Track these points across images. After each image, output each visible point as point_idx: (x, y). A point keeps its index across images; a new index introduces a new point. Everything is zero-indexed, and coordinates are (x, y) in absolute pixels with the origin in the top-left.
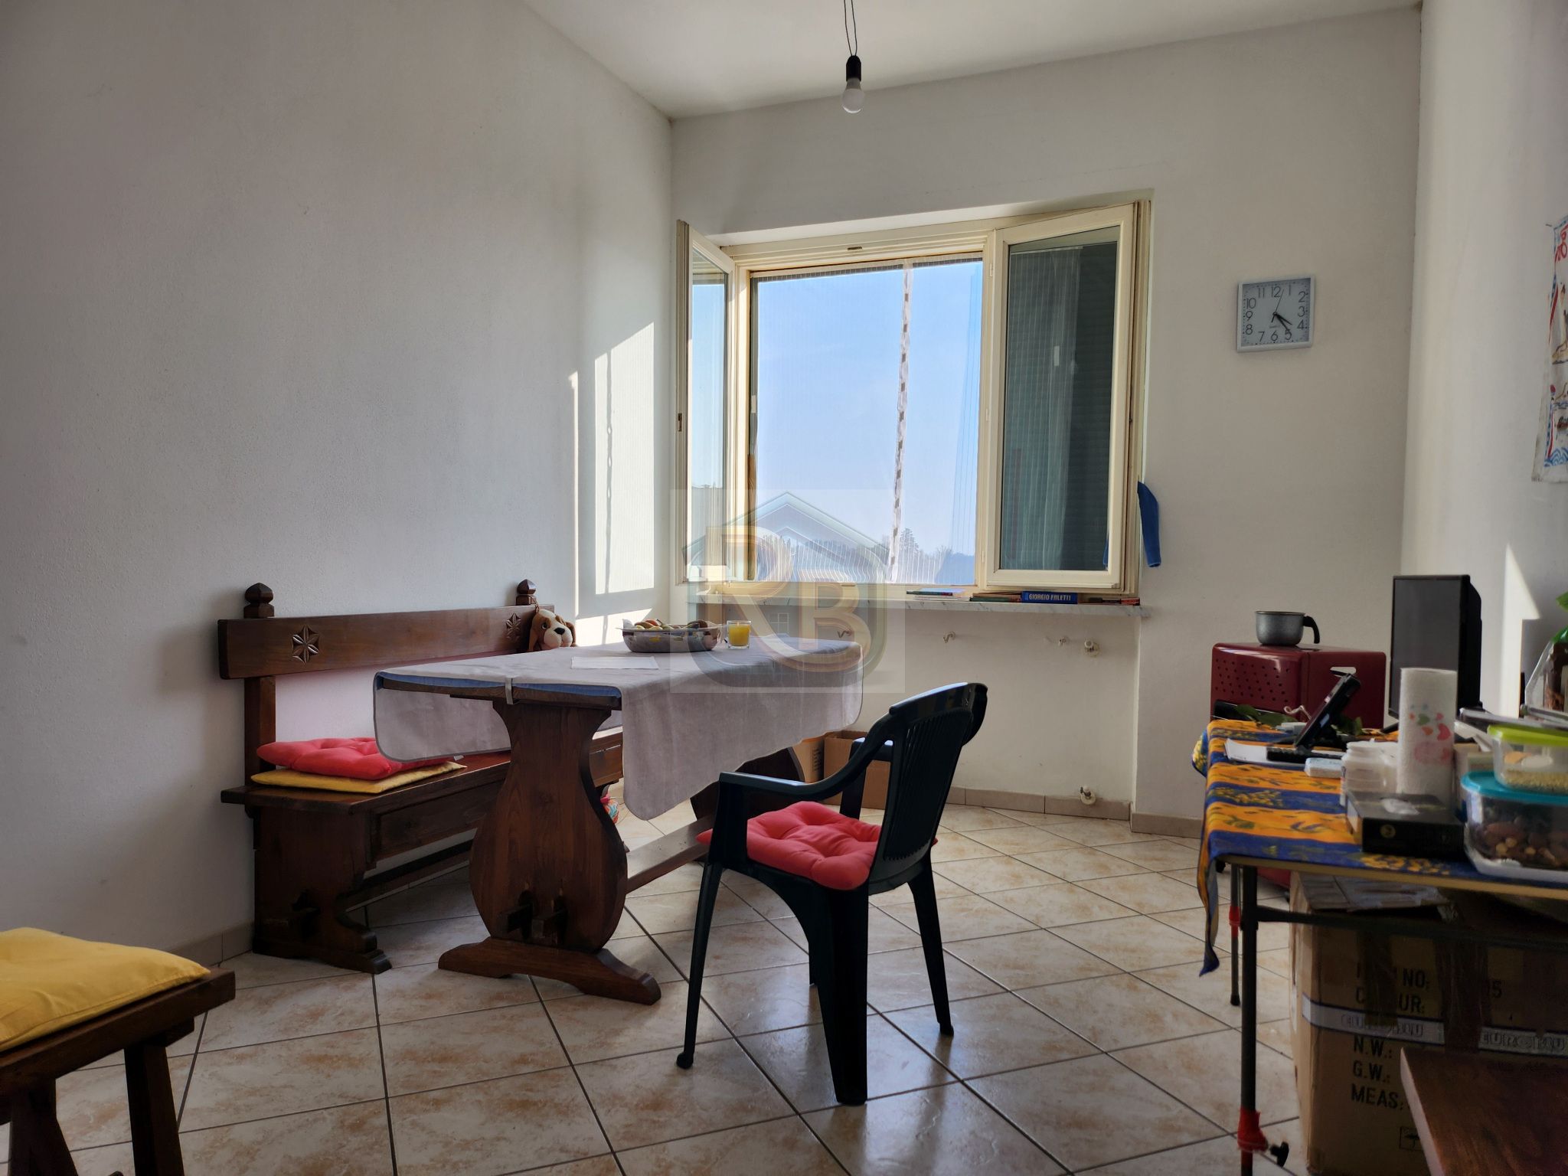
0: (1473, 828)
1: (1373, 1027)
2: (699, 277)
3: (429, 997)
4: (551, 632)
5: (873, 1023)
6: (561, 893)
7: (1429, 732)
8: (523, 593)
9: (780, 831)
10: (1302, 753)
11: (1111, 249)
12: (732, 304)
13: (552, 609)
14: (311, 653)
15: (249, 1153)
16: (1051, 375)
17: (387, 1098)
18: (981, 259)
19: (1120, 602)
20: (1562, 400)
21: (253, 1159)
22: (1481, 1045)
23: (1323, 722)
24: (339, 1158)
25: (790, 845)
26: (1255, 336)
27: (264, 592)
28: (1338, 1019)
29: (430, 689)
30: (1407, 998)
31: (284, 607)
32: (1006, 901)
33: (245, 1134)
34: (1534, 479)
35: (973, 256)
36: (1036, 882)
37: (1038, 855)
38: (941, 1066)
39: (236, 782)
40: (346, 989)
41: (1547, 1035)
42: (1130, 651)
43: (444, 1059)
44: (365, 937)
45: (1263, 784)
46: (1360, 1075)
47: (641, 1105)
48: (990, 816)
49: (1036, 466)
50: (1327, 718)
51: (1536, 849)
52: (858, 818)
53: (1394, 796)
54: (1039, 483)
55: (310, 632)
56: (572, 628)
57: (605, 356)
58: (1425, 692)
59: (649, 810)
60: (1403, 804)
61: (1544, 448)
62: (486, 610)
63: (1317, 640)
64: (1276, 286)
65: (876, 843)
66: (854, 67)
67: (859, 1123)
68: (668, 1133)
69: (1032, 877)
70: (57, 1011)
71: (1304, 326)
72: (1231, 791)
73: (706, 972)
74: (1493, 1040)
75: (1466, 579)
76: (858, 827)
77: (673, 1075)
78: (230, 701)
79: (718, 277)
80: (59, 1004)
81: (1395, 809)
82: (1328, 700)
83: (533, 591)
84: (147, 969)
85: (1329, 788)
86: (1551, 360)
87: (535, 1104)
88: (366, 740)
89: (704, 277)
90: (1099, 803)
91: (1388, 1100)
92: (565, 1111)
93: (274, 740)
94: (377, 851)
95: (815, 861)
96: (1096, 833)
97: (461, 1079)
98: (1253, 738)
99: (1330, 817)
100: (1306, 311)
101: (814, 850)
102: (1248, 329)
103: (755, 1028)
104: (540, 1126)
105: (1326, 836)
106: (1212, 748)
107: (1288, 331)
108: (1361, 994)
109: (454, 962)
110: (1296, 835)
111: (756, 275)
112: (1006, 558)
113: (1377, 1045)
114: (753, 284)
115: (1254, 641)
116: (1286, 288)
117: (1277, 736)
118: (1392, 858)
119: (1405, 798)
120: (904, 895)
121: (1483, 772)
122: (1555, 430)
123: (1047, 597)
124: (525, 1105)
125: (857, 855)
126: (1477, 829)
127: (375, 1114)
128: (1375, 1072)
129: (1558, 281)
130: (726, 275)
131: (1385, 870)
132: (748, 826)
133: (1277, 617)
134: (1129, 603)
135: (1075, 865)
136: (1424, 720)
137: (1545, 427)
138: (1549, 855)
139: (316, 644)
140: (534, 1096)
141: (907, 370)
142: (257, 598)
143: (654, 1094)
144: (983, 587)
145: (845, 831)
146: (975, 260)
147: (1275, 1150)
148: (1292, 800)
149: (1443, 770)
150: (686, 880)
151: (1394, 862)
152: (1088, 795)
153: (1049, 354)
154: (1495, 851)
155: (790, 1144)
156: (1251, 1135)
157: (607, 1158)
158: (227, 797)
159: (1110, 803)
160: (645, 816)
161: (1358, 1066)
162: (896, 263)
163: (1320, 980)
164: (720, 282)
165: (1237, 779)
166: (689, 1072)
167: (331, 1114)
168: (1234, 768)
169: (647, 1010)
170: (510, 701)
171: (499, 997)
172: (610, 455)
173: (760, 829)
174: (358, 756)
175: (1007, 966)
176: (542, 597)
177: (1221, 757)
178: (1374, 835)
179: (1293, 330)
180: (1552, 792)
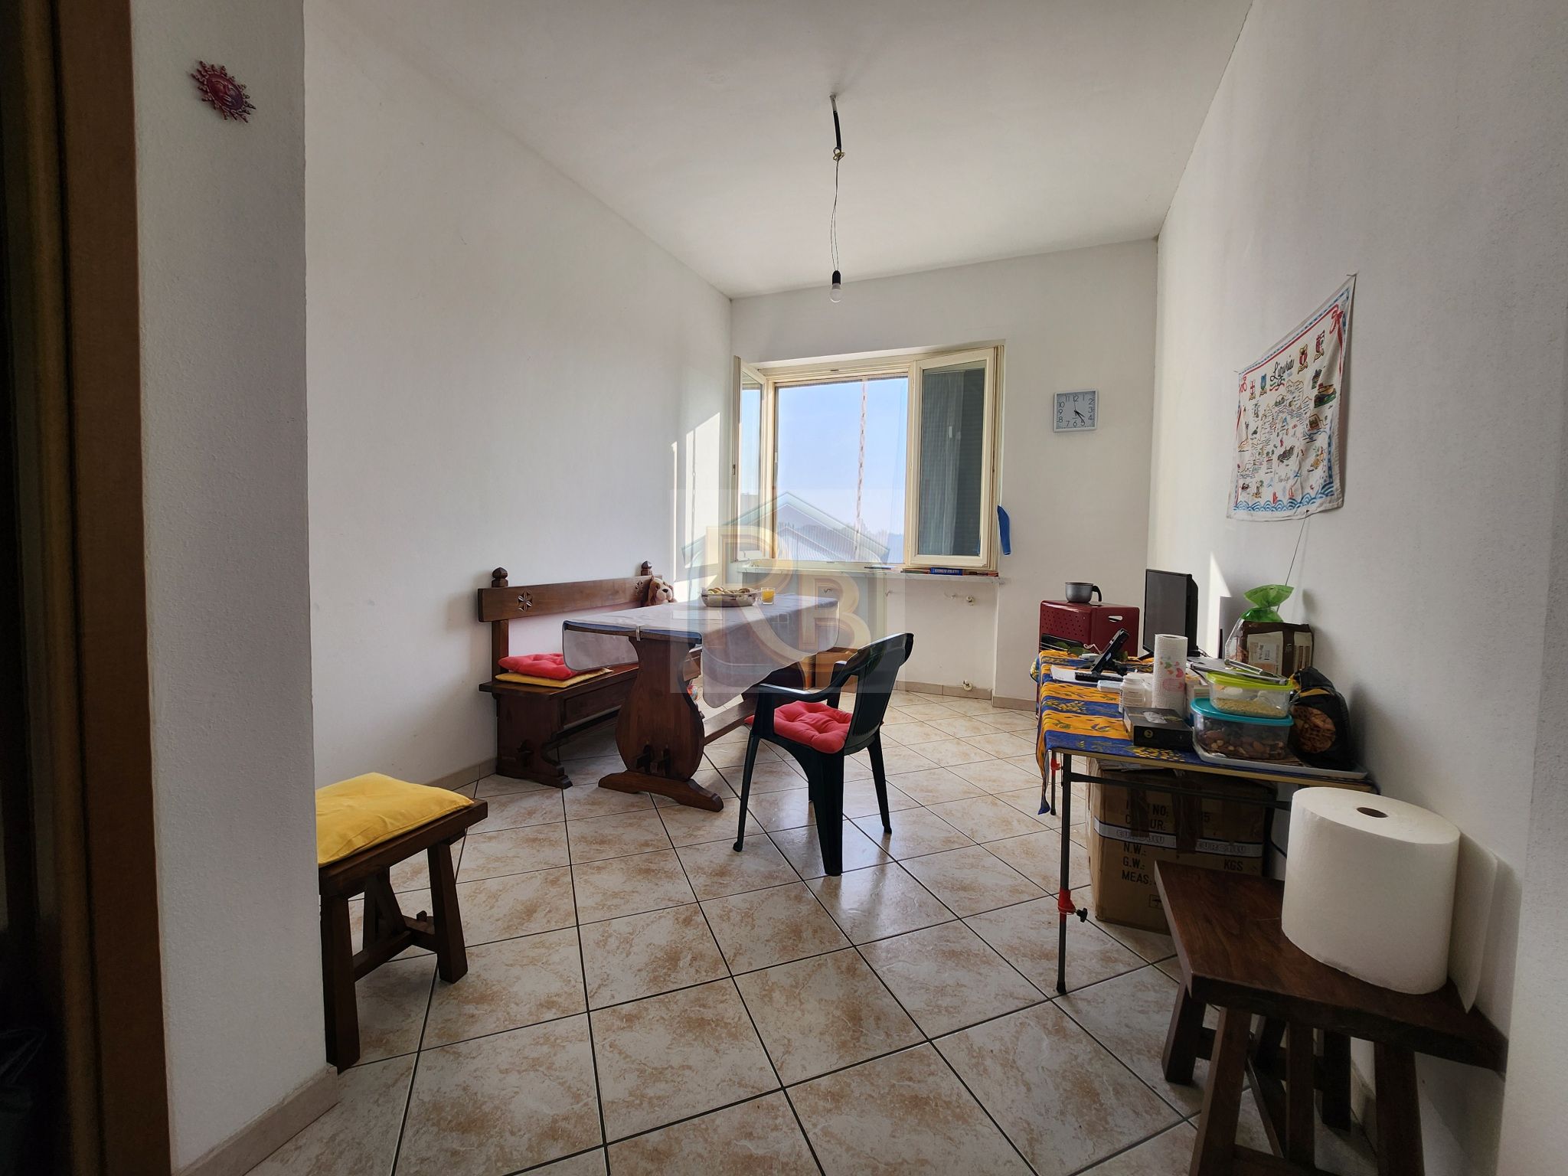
0: (1197, 733)
1: (1135, 838)
2: (745, 386)
3: (593, 804)
4: (660, 591)
5: (846, 824)
6: (667, 747)
7: (1171, 672)
8: (645, 569)
9: (792, 717)
10: (1095, 676)
11: (980, 374)
12: (764, 402)
13: (661, 577)
14: (528, 606)
15: (495, 896)
16: (947, 443)
17: (571, 865)
18: (907, 377)
19: (987, 574)
20: (1244, 473)
21: (497, 901)
22: (1197, 850)
23: (1107, 658)
24: (544, 901)
25: (798, 725)
26: (1064, 424)
27: (502, 572)
28: (1114, 832)
29: (594, 631)
30: (1155, 821)
31: (513, 581)
32: (920, 750)
33: (493, 885)
34: (1228, 517)
35: (903, 375)
36: (938, 738)
37: (939, 721)
38: (884, 852)
39: (487, 679)
40: (547, 798)
41: (1235, 844)
42: (992, 602)
43: (602, 842)
44: (558, 767)
45: (1074, 697)
46: (1127, 865)
47: (713, 873)
48: (911, 696)
49: (939, 493)
50: (1110, 655)
51: (1235, 747)
52: (837, 708)
53: (1150, 710)
54: (941, 508)
55: (528, 594)
56: (672, 589)
57: (692, 432)
58: (1168, 648)
59: (717, 702)
60: (1156, 715)
61: (1233, 500)
62: (624, 579)
63: (1100, 600)
64: (1075, 396)
65: (849, 724)
66: (836, 277)
67: (838, 886)
68: (729, 891)
69: (936, 734)
70: (390, 828)
71: (1092, 418)
72: (1056, 702)
73: (750, 792)
74: (1202, 846)
75: (1190, 576)
76: (838, 714)
77: (731, 855)
78: (484, 633)
79: (756, 386)
80: (391, 824)
81: (1152, 719)
82: (1111, 642)
83: (651, 567)
84: (440, 802)
85: (1112, 700)
86: (1238, 450)
87: (653, 871)
88: (558, 655)
89: (749, 386)
90: (974, 690)
91: (1143, 879)
92: (670, 876)
93: (506, 653)
94: (564, 719)
95: (813, 736)
96: (971, 706)
97: (612, 855)
98: (1066, 663)
99: (1113, 720)
100: (1093, 410)
101: (813, 729)
102: (1060, 419)
103: (778, 827)
104: (657, 884)
105: (1112, 734)
106: (1043, 671)
107: (1083, 421)
108: (1128, 818)
109: (608, 783)
110: (1095, 733)
111: (778, 385)
112: (921, 550)
113: (1137, 848)
114: (776, 389)
115: (1064, 599)
116: (1081, 397)
117: (1080, 662)
118: (1152, 750)
119: (1157, 711)
120: (864, 755)
121: (1203, 698)
122: (1240, 489)
123: (945, 571)
124: (648, 871)
125: (837, 733)
126: (1200, 734)
127: (564, 875)
128: (1136, 863)
129: (1242, 405)
130: (761, 385)
131: (1147, 758)
132: (775, 714)
133: (1078, 585)
134: (992, 575)
135: (961, 727)
136: (1168, 666)
137: (1234, 488)
138: (1241, 750)
139: (531, 601)
140: (653, 866)
141: (864, 438)
142: (499, 575)
143: (720, 866)
144: (909, 565)
145: (830, 717)
146: (903, 377)
147: (1080, 913)
148: (1090, 708)
149: (1180, 694)
150: (738, 738)
151: (1152, 753)
152: (968, 685)
153: (946, 431)
154: (1211, 747)
155: (799, 899)
156: (1066, 904)
157: (694, 905)
158: (482, 687)
159: (980, 690)
160: (714, 706)
161: (1126, 860)
162: (858, 378)
163: (1104, 808)
164: (758, 388)
165: (1059, 693)
166: (740, 853)
167: (540, 874)
168: (1057, 685)
169: (715, 815)
170: (638, 639)
171: (633, 805)
172: (694, 488)
173: (781, 715)
174: (555, 666)
175: (922, 790)
176: (655, 571)
177: (1048, 677)
178: (1141, 736)
179: (1085, 419)
180: (1244, 714)
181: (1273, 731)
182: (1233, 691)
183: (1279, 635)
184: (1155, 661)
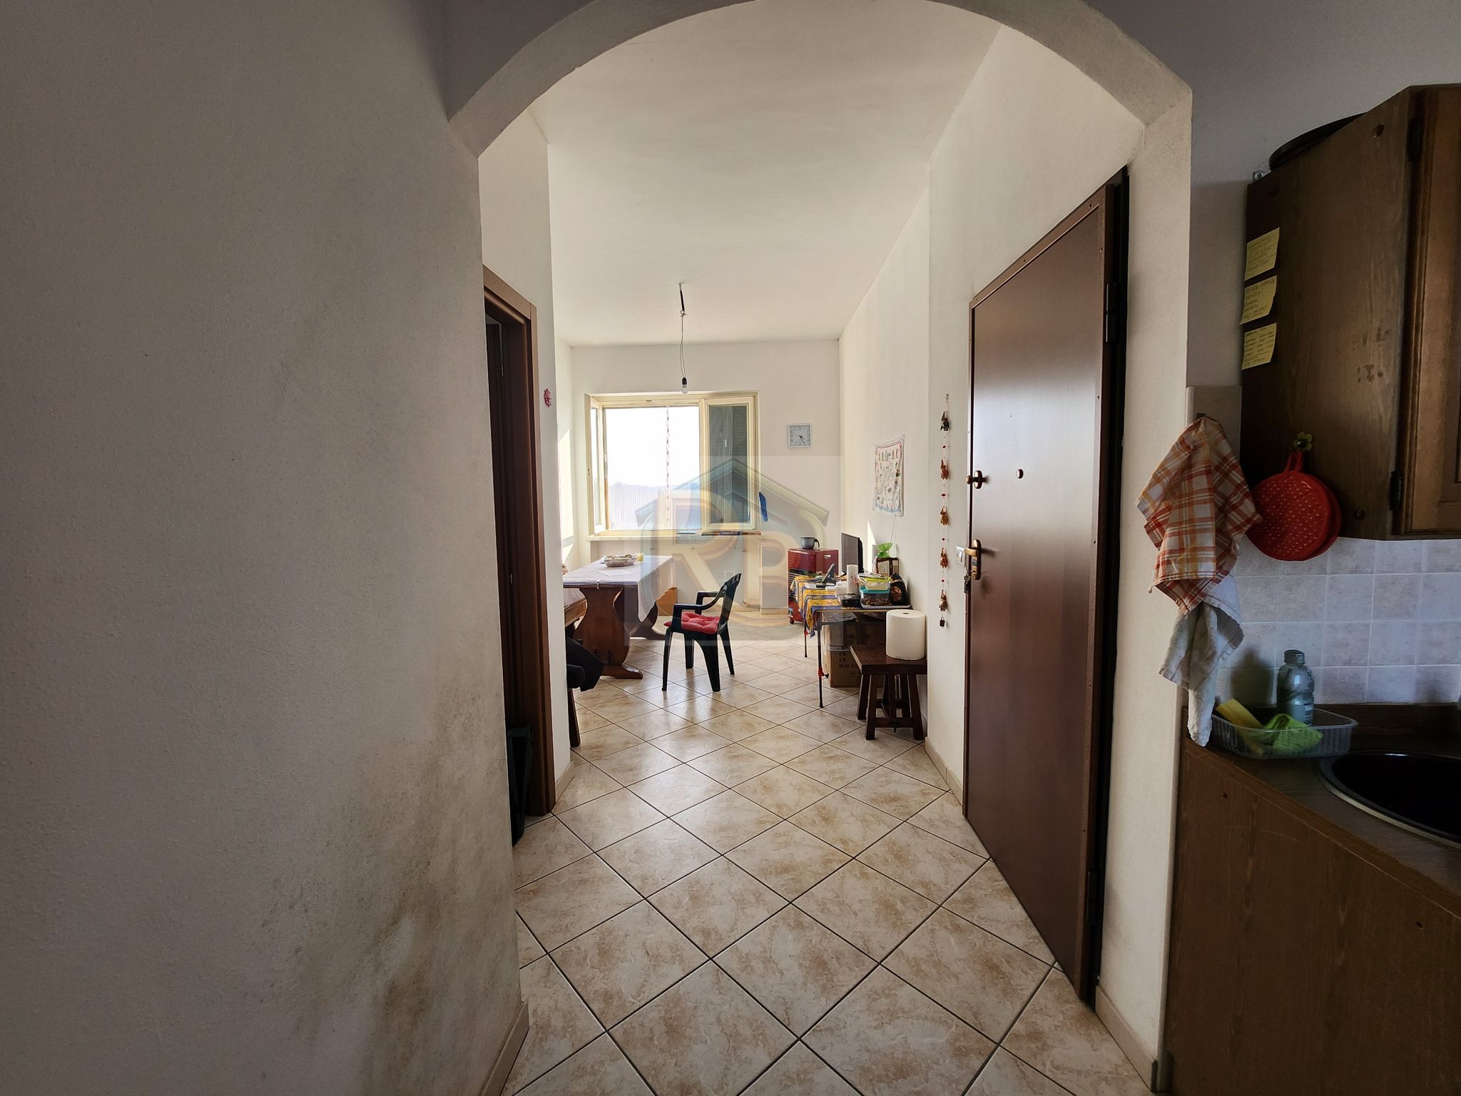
0: (861, 600)
1: (843, 649)
6: (608, 649)
10: (824, 585)
11: (745, 410)
18: (698, 406)
19: (757, 534)
23: (827, 577)
26: (794, 443)
30: (850, 641)
34: (873, 512)
35: (695, 405)
45: (817, 594)
46: (841, 661)
50: (828, 575)
53: (846, 594)
58: (852, 571)
63: (819, 546)
64: (799, 427)
67: (720, 695)
71: (809, 440)
75: (857, 537)
77: (663, 692)
81: (847, 597)
82: (830, 570)
90: (749, 606)
91: (847, 666)
92: (640, 703)
95: (701, 627)
98: (810, 581)
100: (809, 436)
102: (792, 441)
104: (637, 707)
105: (835, 605)
106: (801, 586)
107: (804, 442)
110: (828, 605)
111: (606, 408)
112: (713, 520)
113: (844, 654)
115: (800, 548)
116: (802, 429)
117: (816, 580)
118: (848, 607)
119: (849, 594)
121: (864, 587)
123: (728, 533)
126: (863, 600)
128: (844, 660)
131: (846, 611)
133: (807, 540)
136: (852, 577)
144: (705, 531)
146: (696, 407)
149: (856, 587)
151: (848, 609)
152: (745, 604)
153: (723, 443)
154: (866, 604)
156: (821, 673)
159: (753, 606)
166: (667, 691)
168: (810, 591)
177: (804, 588)
178: (846, 603)
179: (806, 441)
180: (875, 591)
181: (884, 595)
182: (874, 584)
183: (888, 562)
184: (847, 577)
